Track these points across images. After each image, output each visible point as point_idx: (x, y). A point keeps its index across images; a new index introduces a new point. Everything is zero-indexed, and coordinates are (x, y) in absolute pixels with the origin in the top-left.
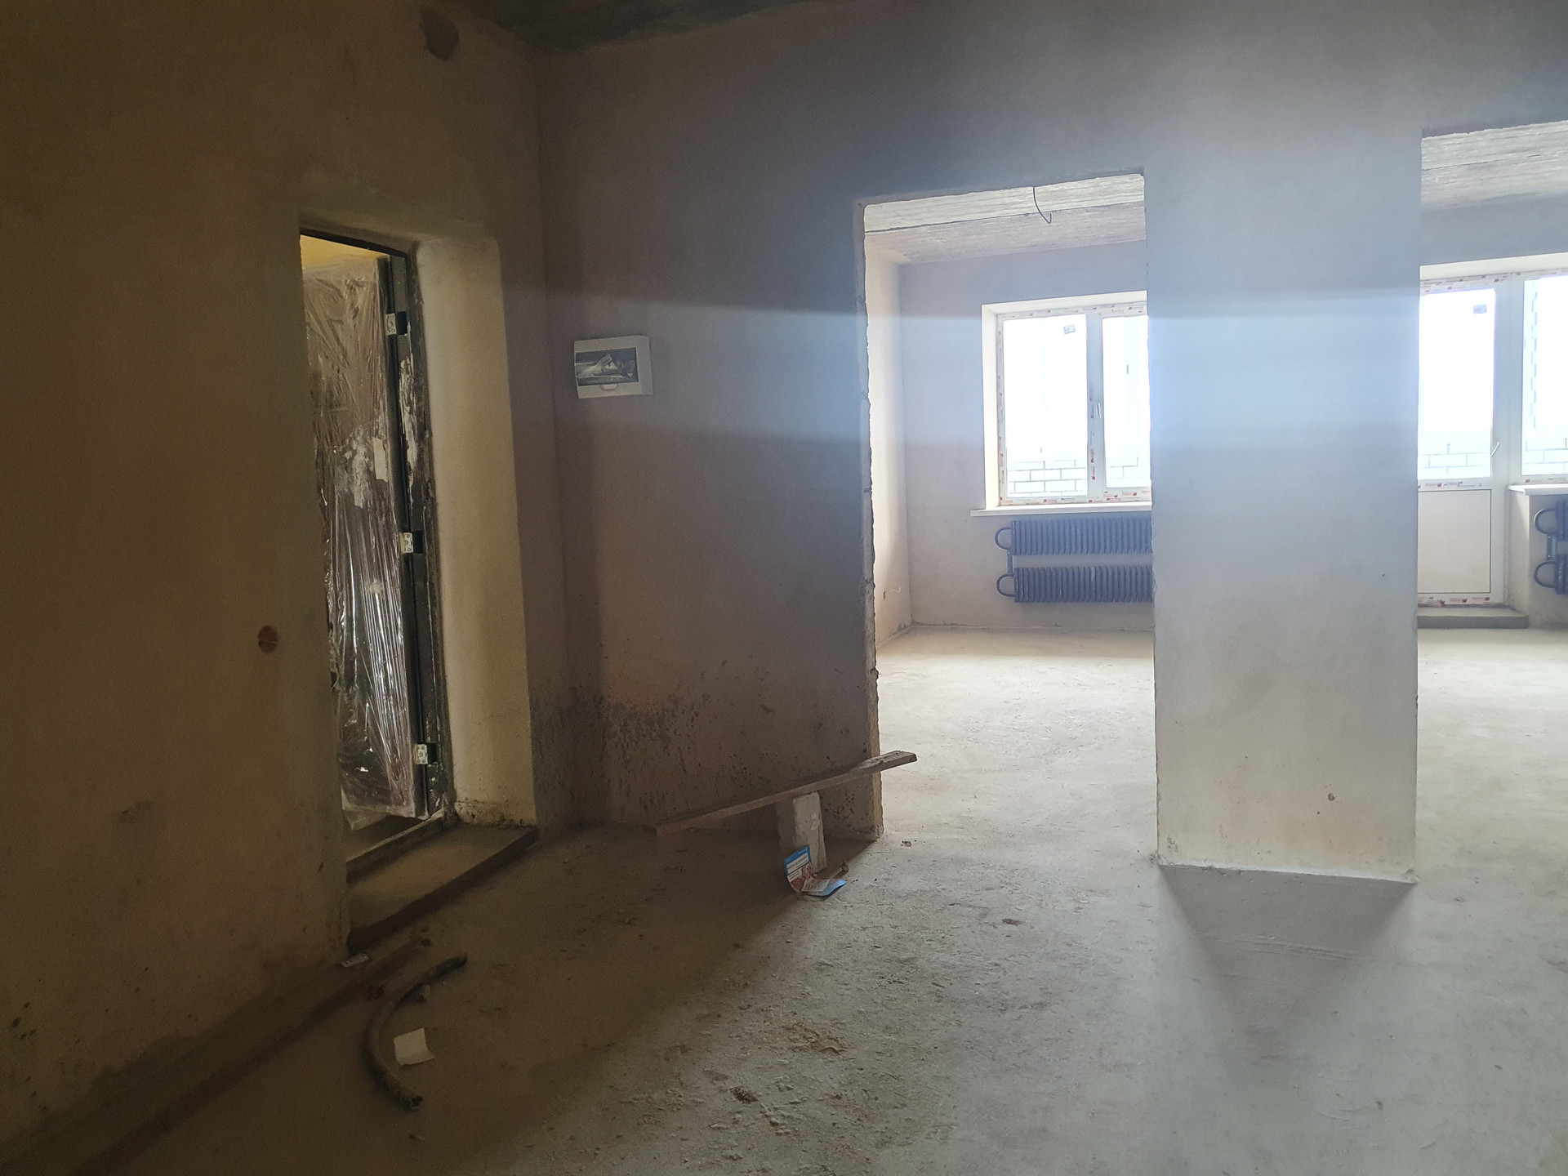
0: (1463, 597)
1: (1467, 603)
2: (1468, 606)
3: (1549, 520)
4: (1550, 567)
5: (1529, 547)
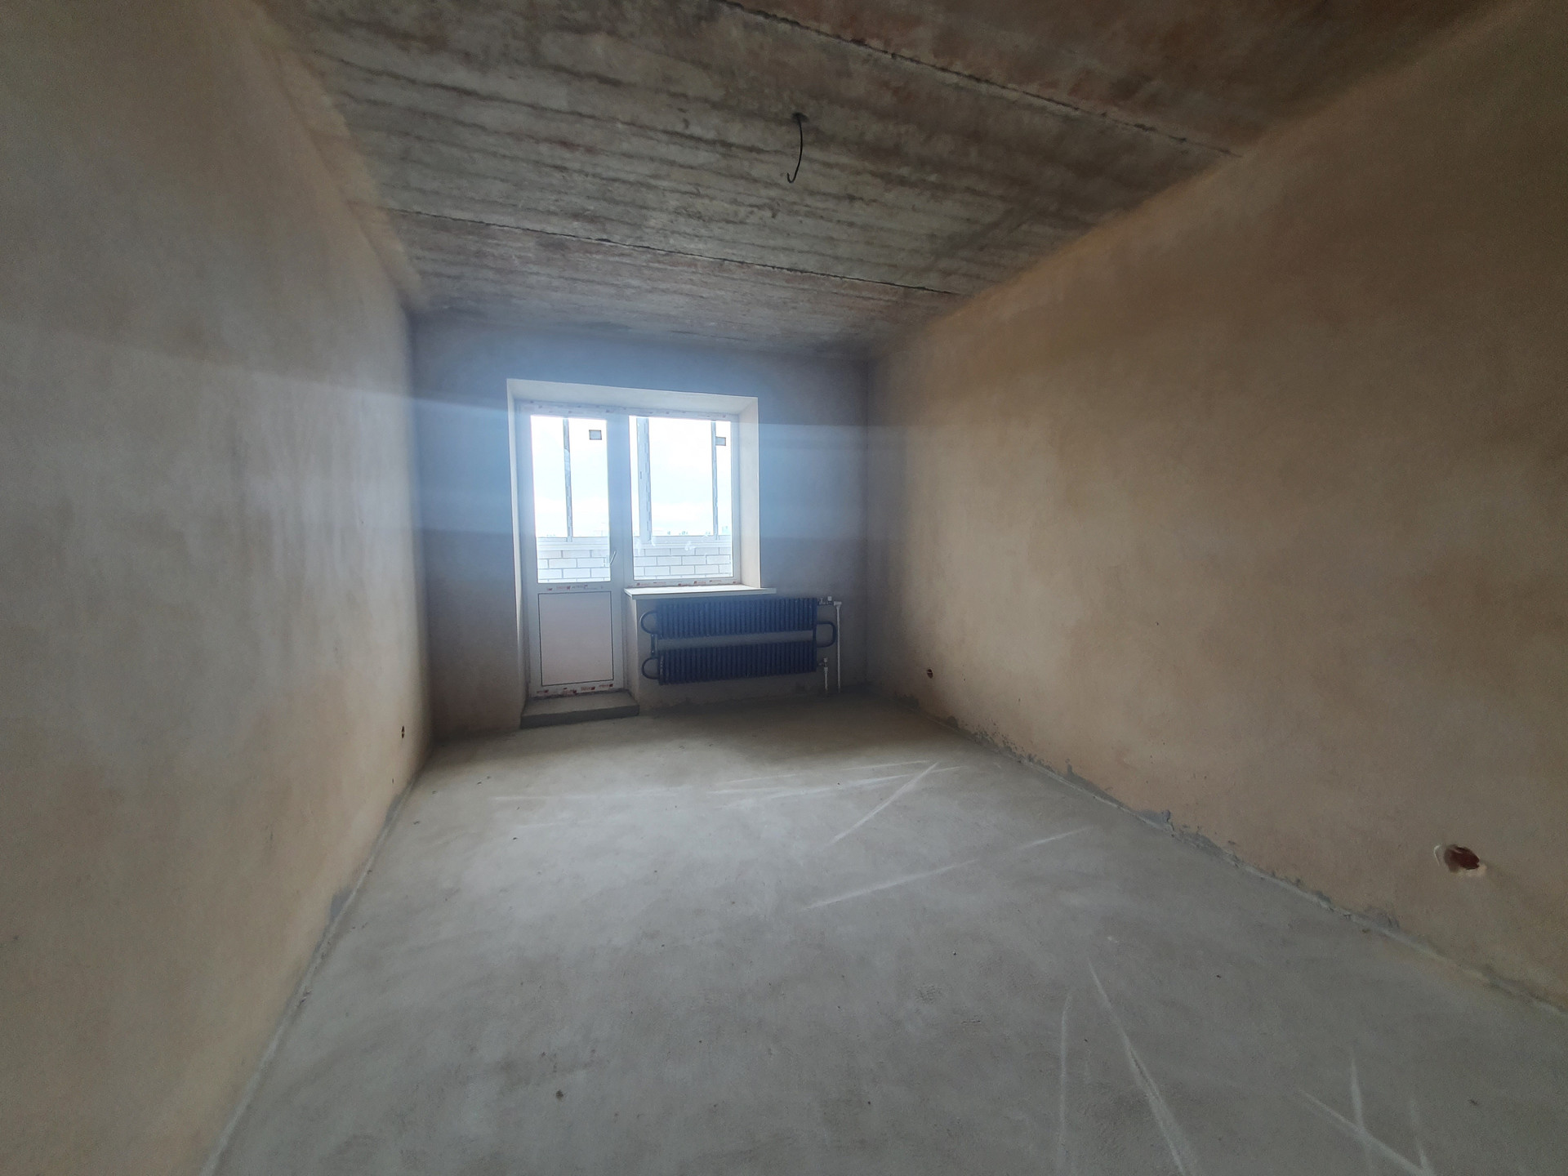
0: (592, 685)
1: (596, 690)
2: (596, 693)
3: (652, 621)
4: (655, 661)
5: (638, 645)
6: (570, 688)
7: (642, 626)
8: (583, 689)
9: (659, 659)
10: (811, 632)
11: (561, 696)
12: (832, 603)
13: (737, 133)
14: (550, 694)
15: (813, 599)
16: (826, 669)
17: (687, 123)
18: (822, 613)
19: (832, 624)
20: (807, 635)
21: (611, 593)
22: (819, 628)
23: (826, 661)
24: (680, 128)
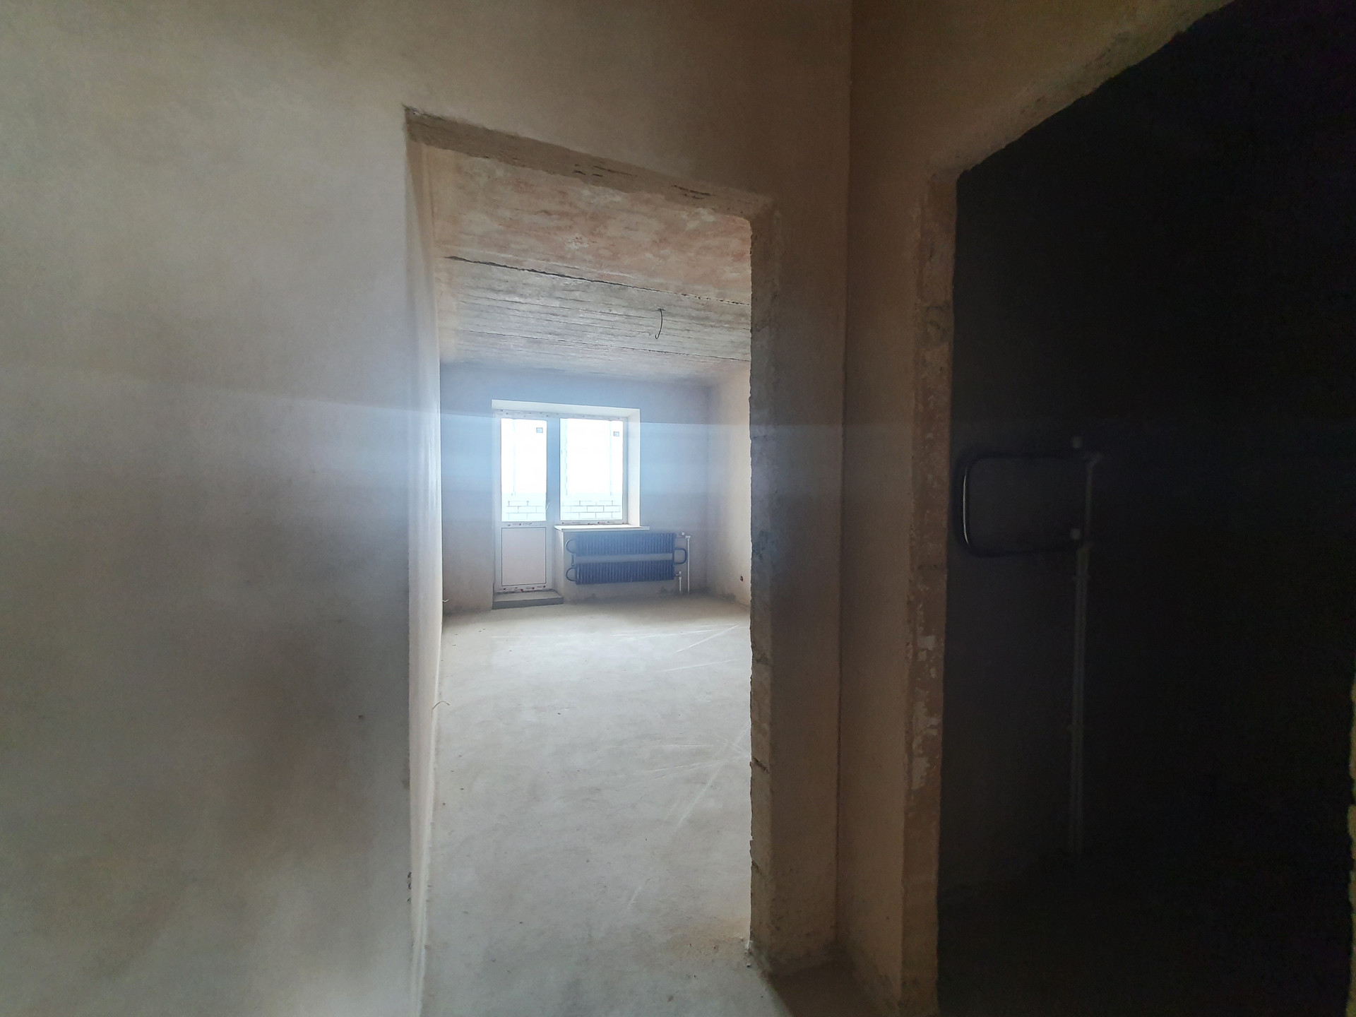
0: (533, 586)
1: (535, 589)
2: (535, 591)
3: (573, 545)
4: (573, 570)
5: (563, 560)
6: (520, 587)
7: (567, 547)
8: (527, 588)
9: (576, 569)
10: (671, 555)
11: (513, 592)
12: (684, 537)
13: (632, 313)
14: (506, 591)
15: (673, 534)
16: (680, 578)
17: (610, 311)
18: (679, 543)
19: (685, 550)
20: (670, 556)
21: (548, 528)
22: (676, 552)
23: (680, 573)
24: (608, 311)
